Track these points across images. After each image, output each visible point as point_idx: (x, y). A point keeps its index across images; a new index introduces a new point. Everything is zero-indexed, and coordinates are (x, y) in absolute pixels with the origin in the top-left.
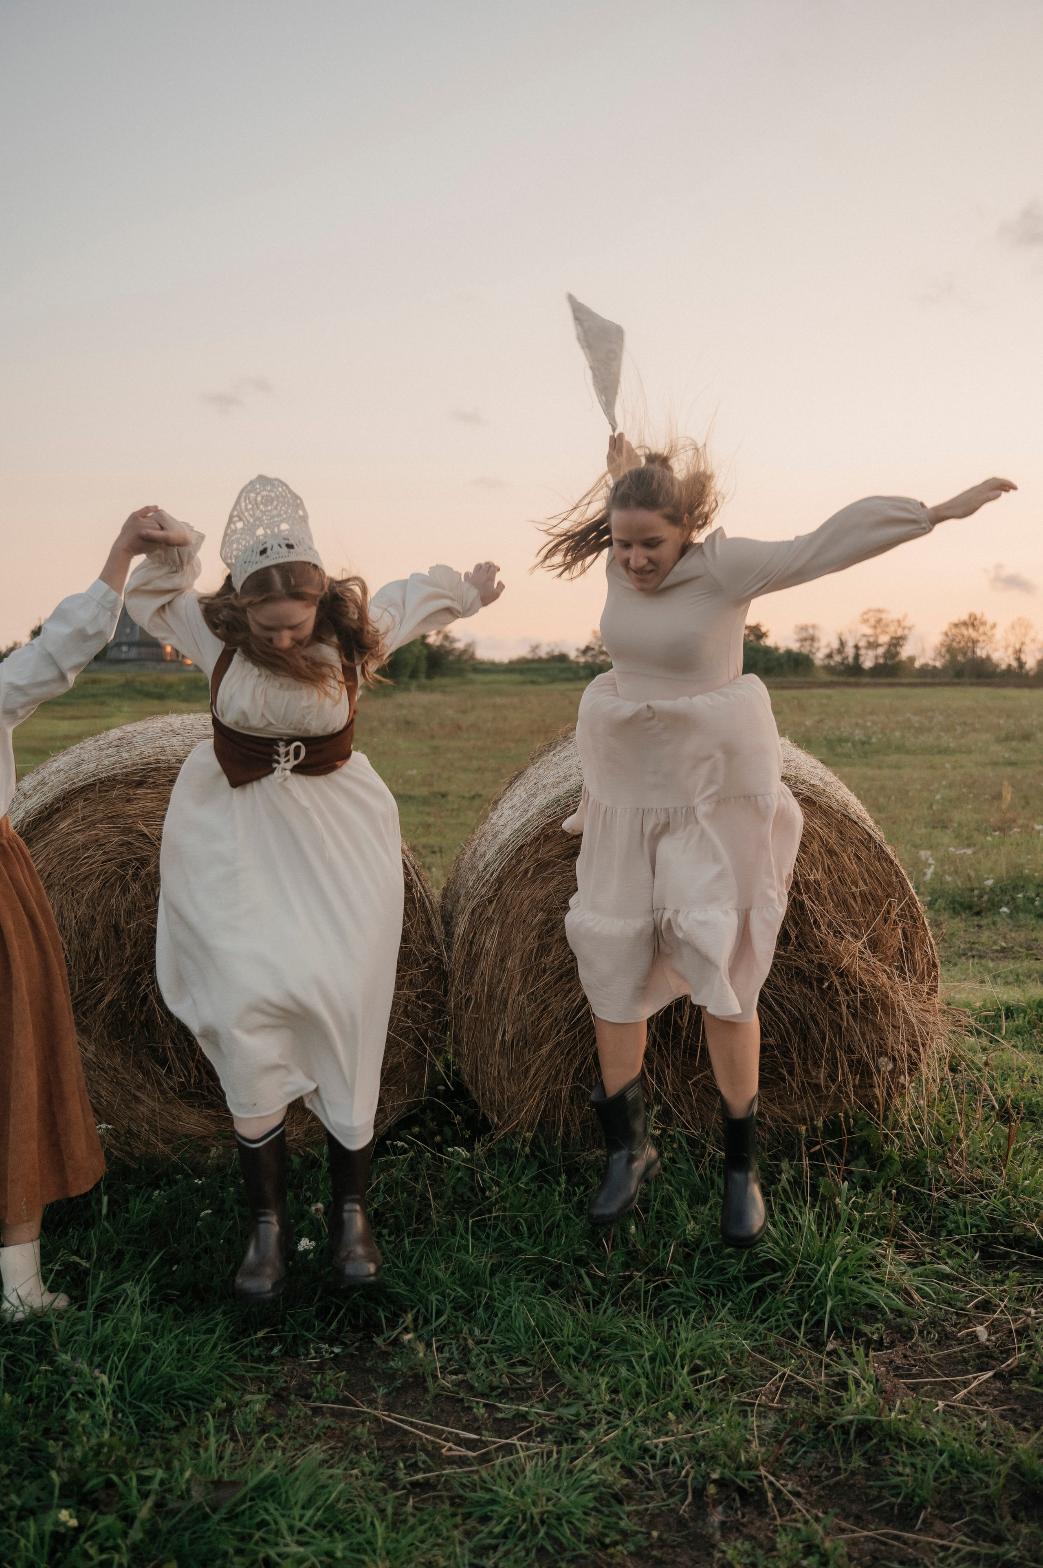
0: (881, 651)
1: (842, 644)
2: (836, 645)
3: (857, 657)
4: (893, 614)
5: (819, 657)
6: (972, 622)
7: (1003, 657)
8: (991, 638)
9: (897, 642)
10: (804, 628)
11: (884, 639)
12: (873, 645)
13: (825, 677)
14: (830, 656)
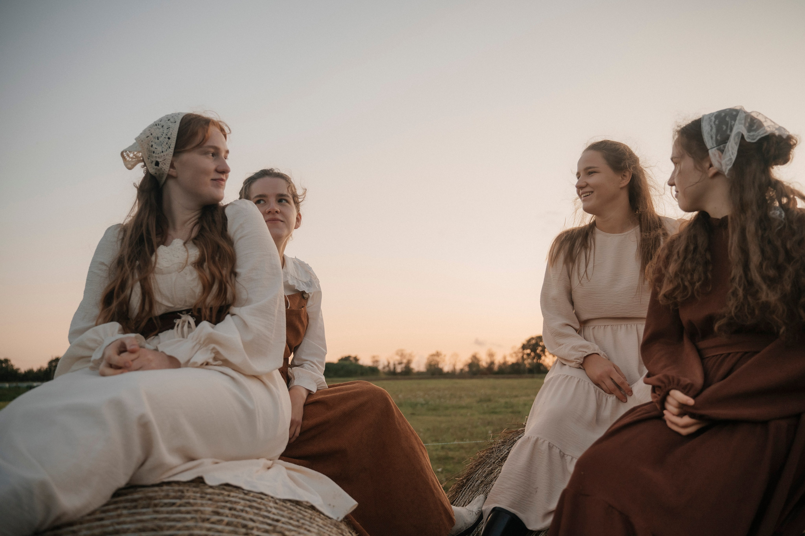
0: (403, 365)
1: (389, 363)
2: (386, 363)
3: (395, 368)
4: (407, 351)
5: (380, 367)
6: (438, 354)
7: (447, 368)
8: (444, 361)
9: (409, 362)
10: (374, 357)
11: (405, 361)
12: (400, 363)
13: (383, 376)
14: (384, 368)
